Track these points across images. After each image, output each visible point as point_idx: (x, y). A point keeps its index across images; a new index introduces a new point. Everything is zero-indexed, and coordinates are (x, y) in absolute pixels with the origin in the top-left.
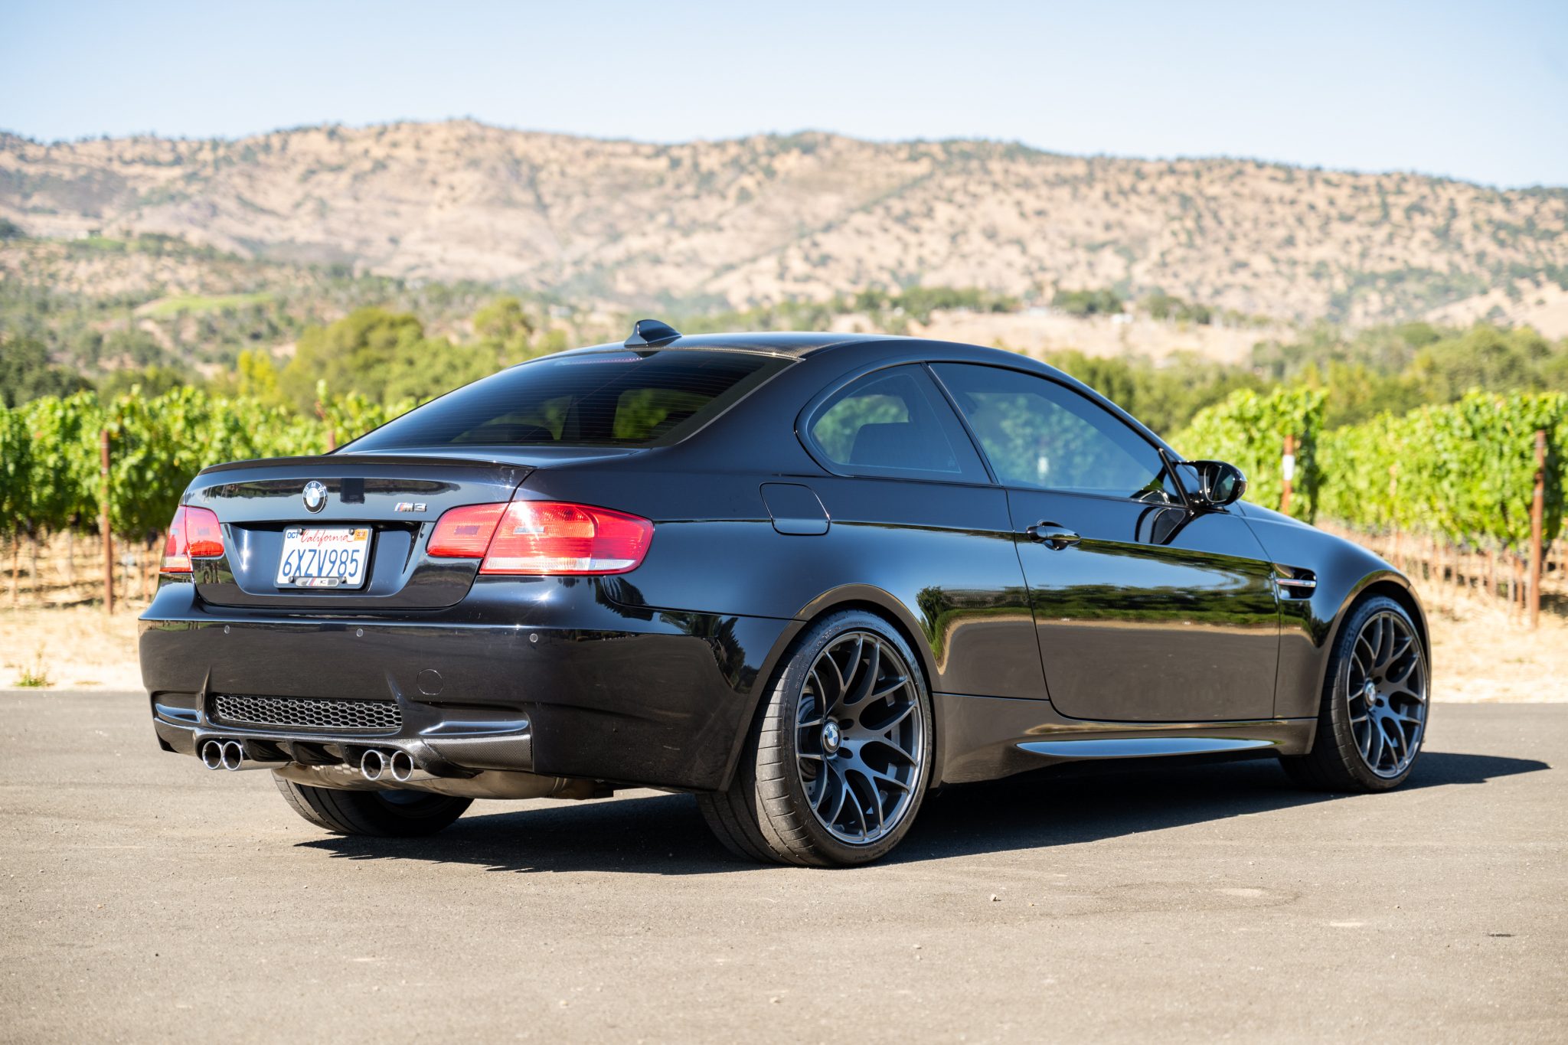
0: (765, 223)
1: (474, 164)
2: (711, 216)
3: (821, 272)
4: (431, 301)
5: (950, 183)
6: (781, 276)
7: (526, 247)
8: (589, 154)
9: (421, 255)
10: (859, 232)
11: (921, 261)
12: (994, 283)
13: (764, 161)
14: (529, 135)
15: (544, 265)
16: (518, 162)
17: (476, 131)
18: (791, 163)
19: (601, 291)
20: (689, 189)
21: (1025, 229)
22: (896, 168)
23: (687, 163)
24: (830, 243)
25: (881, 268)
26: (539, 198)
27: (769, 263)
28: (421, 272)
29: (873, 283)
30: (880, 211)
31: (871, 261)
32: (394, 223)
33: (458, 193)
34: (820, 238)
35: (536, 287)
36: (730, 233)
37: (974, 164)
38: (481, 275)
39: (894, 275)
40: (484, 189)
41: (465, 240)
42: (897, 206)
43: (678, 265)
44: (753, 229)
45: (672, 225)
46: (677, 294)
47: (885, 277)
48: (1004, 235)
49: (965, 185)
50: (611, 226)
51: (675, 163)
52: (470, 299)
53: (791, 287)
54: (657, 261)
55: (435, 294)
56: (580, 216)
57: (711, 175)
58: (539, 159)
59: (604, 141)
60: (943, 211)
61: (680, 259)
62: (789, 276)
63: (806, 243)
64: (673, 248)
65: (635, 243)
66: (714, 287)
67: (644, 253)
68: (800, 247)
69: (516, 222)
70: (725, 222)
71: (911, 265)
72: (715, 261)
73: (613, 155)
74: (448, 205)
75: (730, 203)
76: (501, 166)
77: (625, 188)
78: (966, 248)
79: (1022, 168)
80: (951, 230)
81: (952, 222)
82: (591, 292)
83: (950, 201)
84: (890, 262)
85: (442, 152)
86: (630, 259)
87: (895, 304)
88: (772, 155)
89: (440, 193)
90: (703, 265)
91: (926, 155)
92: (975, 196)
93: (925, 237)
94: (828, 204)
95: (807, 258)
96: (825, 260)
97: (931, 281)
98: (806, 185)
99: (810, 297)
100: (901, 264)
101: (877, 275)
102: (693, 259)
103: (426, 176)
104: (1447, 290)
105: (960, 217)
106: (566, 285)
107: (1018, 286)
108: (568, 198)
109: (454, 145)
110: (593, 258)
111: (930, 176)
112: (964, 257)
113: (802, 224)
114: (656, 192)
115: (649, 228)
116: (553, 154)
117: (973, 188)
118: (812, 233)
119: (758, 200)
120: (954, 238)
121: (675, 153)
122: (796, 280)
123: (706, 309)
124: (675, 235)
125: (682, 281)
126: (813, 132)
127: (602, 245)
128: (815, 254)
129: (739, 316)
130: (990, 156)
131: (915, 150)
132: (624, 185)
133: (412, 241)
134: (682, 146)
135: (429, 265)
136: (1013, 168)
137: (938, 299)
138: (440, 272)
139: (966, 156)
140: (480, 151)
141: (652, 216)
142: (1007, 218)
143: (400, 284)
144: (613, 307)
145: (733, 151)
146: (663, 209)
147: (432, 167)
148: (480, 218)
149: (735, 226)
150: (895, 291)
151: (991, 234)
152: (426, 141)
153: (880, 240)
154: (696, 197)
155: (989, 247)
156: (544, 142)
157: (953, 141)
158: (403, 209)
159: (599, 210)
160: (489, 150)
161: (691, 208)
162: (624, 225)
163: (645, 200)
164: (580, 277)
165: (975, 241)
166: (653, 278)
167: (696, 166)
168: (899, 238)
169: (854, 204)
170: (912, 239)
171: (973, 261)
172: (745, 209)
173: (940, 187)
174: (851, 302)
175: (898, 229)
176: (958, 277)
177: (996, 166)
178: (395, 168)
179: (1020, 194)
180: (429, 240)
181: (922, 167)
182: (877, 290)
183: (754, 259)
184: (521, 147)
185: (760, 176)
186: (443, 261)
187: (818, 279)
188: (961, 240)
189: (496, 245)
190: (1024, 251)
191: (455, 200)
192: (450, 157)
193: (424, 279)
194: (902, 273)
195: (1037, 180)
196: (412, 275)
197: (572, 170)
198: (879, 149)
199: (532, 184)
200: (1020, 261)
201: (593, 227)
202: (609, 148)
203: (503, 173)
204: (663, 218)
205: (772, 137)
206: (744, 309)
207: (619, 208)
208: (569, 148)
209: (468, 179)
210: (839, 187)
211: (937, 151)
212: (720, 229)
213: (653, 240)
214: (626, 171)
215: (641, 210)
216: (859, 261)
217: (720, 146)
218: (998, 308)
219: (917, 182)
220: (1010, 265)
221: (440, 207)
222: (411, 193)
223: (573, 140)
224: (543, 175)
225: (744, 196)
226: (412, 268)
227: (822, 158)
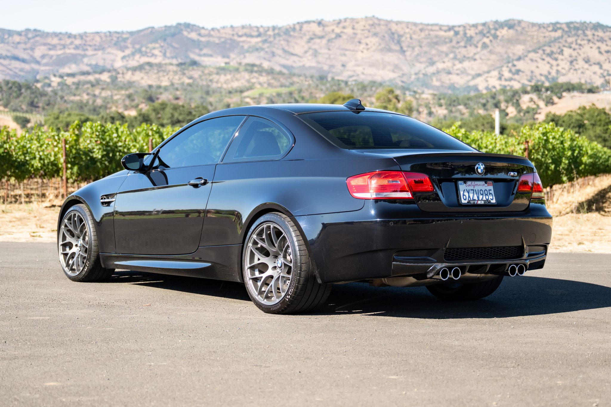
0: (493, 57)
1: (376, 34)
2: (471, 55)
3: (516, 77)
4: (358, 89)
5: (570, 40)
6: (500, 79)
7: (396, 68)
8: (421, 30)
9: (354, 71)
10: (532, 60)
11: (558, 72)
12: (589, 81)
13: (493, 32)
14: (397, 23)
15: (403, 75)
16: (393, 34)
17: (376, 22)
18: (504, 32)
19: (426, 85)
20: (462, 44)
21: (601, 58)
22: (547, 34)
23: (461, 33)
24: (520, 65)
25: (541, 75)
26: (401, 48)
27: (495, 73)
28: (354, 78)
29: (538, 81)
30: (541, 52)
31: (537, 72)
32: (344, 59)
33: (369, 46)
34: (515, 63)
35: (400, 84)
36: (479, 61)
37: (580, 32)
38: (378, 79)
39: (547, 77)
40: (380, 44)
41: (372, 65)
42: (548, 50)
43: (458, 74)
44: (489, 59)
45: (455, 58)
46: (457, 86)
47: (543, 79)
48: (592, 61)
49: (576, 40)
50: (431, 59)
51: (457, 33)
52: (374, 89)
53: (504, 83)
54: (449, 73)
55: (360, 87)
56: (418, 55)
57: (471, 37)
58: (402, 33)
59: (428, 25)
60: (567, 52)
61: (458, 72)
62: (503, 78)
63: (510, 65)
64: (455, 68)
65: (440, 66)
66: (472, 83)
67: (444, 69)
68: (508, 67)
69: (392, 58)
70: (477, 57)
71: (554, 73)
72: (473, 73)
73: (432, 30)
74: (365, 51)
75: (479, 49)
76: (386, 35)
77: (436, 43)
78: (577, 67)
79: (600, 34)
80: (570, 59)
81: (571, 56)
82: (422, 86)
83: (570, 47)
84: (545, 73)
85: (363, 30)
86: (438, 72)
87: (547, 89)
88: (496, 29)
89: (362, 47)
90: (468, 74)
91: (560, 28)
92: (580, 45)
93: (559, 62)
94: (519, 49)
95: (510, 71)
96: (518, 72)
97: (562, 80)
98: (510, 41)
99: (512, 87)
100: (549, 73)
101: (539, 77)
102: (464, 72)
103: (357, 40)
105: (574, 54)
106: (412, 83)
107: (598, 82)
108: (413, 48)
109: (368, 27)
110: (423, 72)
111: (562, 37)
112: (575, 70)
113: (509, 57)
114: (448, 45)
115: (446, 60)
116: (407, 30)
117: (579, 42)
118: (513, 60)
119: (491, 48)
120: (571, 62)
121: (457, 29)
122: (506, 80)
123: (469, 92)
124: (457, 62)
125: (460, 81)
126: (513, 20)
127: (427, 66)
128: (513, 69)
129: (482, 94)
130: (587, 29)
131: (555, 27)
132: (435, 43)
133: (351, 65)
134: (459, 26)
135: (358, 75)
136: (596, 33)
137: (565, 87)
138: (362, 78)
139: (577, 29)
140: (378, 29)
141: (447, 55)
142: (594, 54)
143: (346, 83)
144: (431, 92)
145: (480, 28)
146: (452, 52)
147: (359, 36)
148: (378, 56)
149: (481, 59)
150: (547, 84)
151: (587, 61)
152: (357, 26)
153: (541, 63)
154: (465, 47)
155: (586, 66)
156: (404, 25)
157: (572, 23)
158: (347, 53)
159: (426, 53)
160: (381, 29)
161: (463, 51)
162: (436, 59)
163: (444, 48)
164: (418, 79)
165: (581, 63)
166: (448, 79)
167: (465, 34)
168: (548, 63)
169: (530, 49)
170: (554, 63)
171: (579, 72)
172: (485, 52)
173: (566, 41)
174: (529, 89)
175: (548, 59)
176: (574, 78)
177: (589, 33)
178: (344, 37)
179: (599, 44)
180: (357, 65)
181: (559, 33)
182: (540, 83)
183: (488, 72)
184: (394, 27)
185: (491, 38)
186: (363, 73)
187: (515, 80)
188: (574, 63)
189: (384, 67)
190: (601, 67)
191: (368, 49)
192: (366, 32)
193: (355, 81)
194: (550, 77)
195: (606, 39)
196: (351, 79)
197: (414, 37)
198: (540, 26)
199: (399, 42)
200: (599, 71)
201: (424, 59)
202: (430, 28)
203: (387, 38)
204: (452, 56)
205: (496, 22)
206: (485, 92)
207: (434, 52)
208: (414, 28)
209: (373, 41)
210: (524, 42)
211: (564, 26)
212: (475, 60)
213: (448, 65)
214: (437, 36)
215: (443, 52)
216: (532, 72)
217: (475, 26)
218: (591, 91)
219: (556, 40)
220: (595, 73)
221: (362, 52)
222: (351, 47)
223: (415, 24)
224: (403, 39)
225: (485, 46)
226: (351, 77)
227: (517, 30)
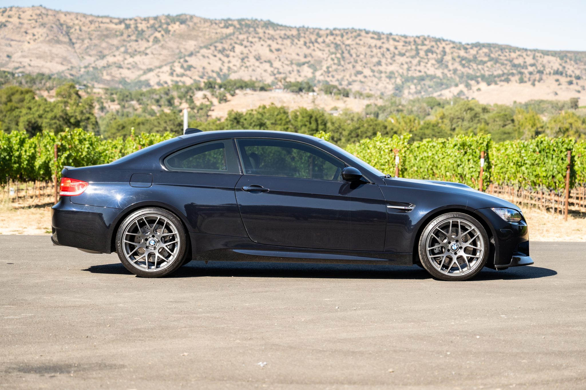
0: (165, 52)
1: (43, 25)
2: (142, 49)
3: (188, 73)
4: (27, 82)
5: (241, 37)
6: (172, 74)
7: (65, 60)
8: (91, 22)
9: (21, 63)
10: (204, 56)
11: (229, 68)
12: (259, 78)
13: (165, 26)
14: (66, 14)
15: (72, 67)
16: (61, 25)
17: (44, 11)
18: (176, 27)
19: (96, 79)
20: (133, 38)
21: (272, 56)
22: (219, 30)
23: (133, 26)
24: (192, 61)
25: (213, 71)
26: (70, 40)
27: (167, 69)
28: (20, 70)
29: (210, 77)
30: (212, 48)
31: (209, 69)
32: (9, 49)
33: (36, 37)
34: (187, 58)
35: (69, 77)
36: (150, 56)
37: (251, 29)
38: (46, 71)
39: (218, 74)
40: (48, 35)
41: (39, 57)
42: (220, 46)
43: (129, 69)
44: (160, 54)
45: (126, 52)
46: (128, 81)
47: (215, 75)
48: (263, 59)
49: (248, 38)
50: (101, 52)
51: (128, 27)
52: (43, 82)
53: (175, 78)
54: (120, 67)
55: (28, 79)
56: (87, 47)
57: (143, 31)
58: (71, 24)
59: (98, 17)
60: (238, 49)
61: (129, 66)
62: (175, 73)
63: (182, 60)
64: (126, 62)
65: (111, 59)
66: (143, 78)
67: (115, 63)
68: (179, 62)
69: (61, 50)
70: (148, 51)
71: (225, 70)
72: (144, 67)
73: (102, 22)
74: (32, 42)
75: (150, 44)
76: (54, 26)
77: (107, 36)
78: (248, 64)
79: (271, 32)
80: (241, 56)
81: (242, 53)
82: (92, 79)
83: (242, 45)
84: (217, 69)
85: (30, 20)
86: (109, 66)
87: (220, 87)
88: (168, 24)
89: (28, 37)
90: (139, 69)
91: (232, 25)
92: (251, 42)
93: (231, 59)
94: (191, 45)
95: (182, 67)
96: (190, 68)
97: (233, 77)
98: (182, 37)
99: (184, 83)
100: (221, 70)
101: (211, 74)
102: (135, 66)
103: (23, 30)
104: (442, 84)
105: (246, 51)
106: (82, 76)
107: (269, 80)
108: (83, 40)
109: (35, 17)
110: (93, 65)
111: (234, 33)
112: (247, 67)
113: (180, 52)
114: (119, 38)
115: (117, 53)
116: (76, 22)
117: (250, 39)
118: (185, 56)
119: (162, 42)
120: (243, 59)
121: (128, 22)
122: (178, 76)
123: (140, 88)
124: (128, 57)
125: (131, 75)
126: (185, 15)
127: (97, 60)
128: (185, 65)
129: (155, 90)
130: (258, 27)
131: (227, 23)
132: (105, 36)
133: (16, 57)
134: (131, 20)
135: (24, 67)
136: (267, 31)
137: (238, 85)
138: (28, 70)
139: (248, 26)
140: (46, 20)
141: (118, 48)
142: (264, 52)
143: (13, 75)
144: (101, 86)
145: (152, 22)
146: (123, 46)
147: (25, 26)
148: (45, 48)
149: (152, 53)
150: (219, 81)
151: (258, 58)
152: (23, 15)
153: (212, 60)
154: (137, 41)
155: (257, 64)
156: (73, 17)
157: (243, 20)
158: (13, 43)
159: (96, 45)
160: (49, 20)
161: (134, 45)
162: (106, 52)
163: (115, 41)
164: (88, 72)
165: (252, 61)
166: (117, 74)
167: (136, 27)
168: (220, 59)
169: (202, 45)
170: (226, 59)
171: (250, 69)
172: (157, 46)
173: (237, 38)
174: (202, 85)
175: (220, 55)
176: (245, 76)
177: (260, 30)
178: (10, 26)
179: (270, 42)
180: (24, 57)
181: (230, 30)
182: (211, 80)
183: (160, 67)
184: (63, 18)
185: (163, 32)
186: (30, 65)
187: (187, 76)
188: (246, 60)
189: (52, 60)
190: (271, 65)
191: (35, 40)
192: (33, 21)
193: (22, 72)
194: (221, 73)
195: (277, 37)
196: (18, 71)
197: (83, 28)
198: (212, 22)
199: (68, 34)
200: (270, 69)
201: (93, 52)
202: (100, 20)
203: (55, 29)
204: (122, 49)
205: (168, 16)
206: (156, 87)
207: (104, 45)
208: (83, 19)
209: (41, 31)
210: (196, 38)
211: (236, 23)
212: (146, 54)
213: (119, 58)
214: (107, 29)
215: (113, 45)
216: (204, 68)
217: (146, 20)
218: (262, 89)
219: (228, 36)
220: (265, 71)
221: (29, 43)
222: (17, 37)
223: (85, 16)
224: (72, 30)
225: (156, 40)
226: (17, 68)
227: (189, 26)
